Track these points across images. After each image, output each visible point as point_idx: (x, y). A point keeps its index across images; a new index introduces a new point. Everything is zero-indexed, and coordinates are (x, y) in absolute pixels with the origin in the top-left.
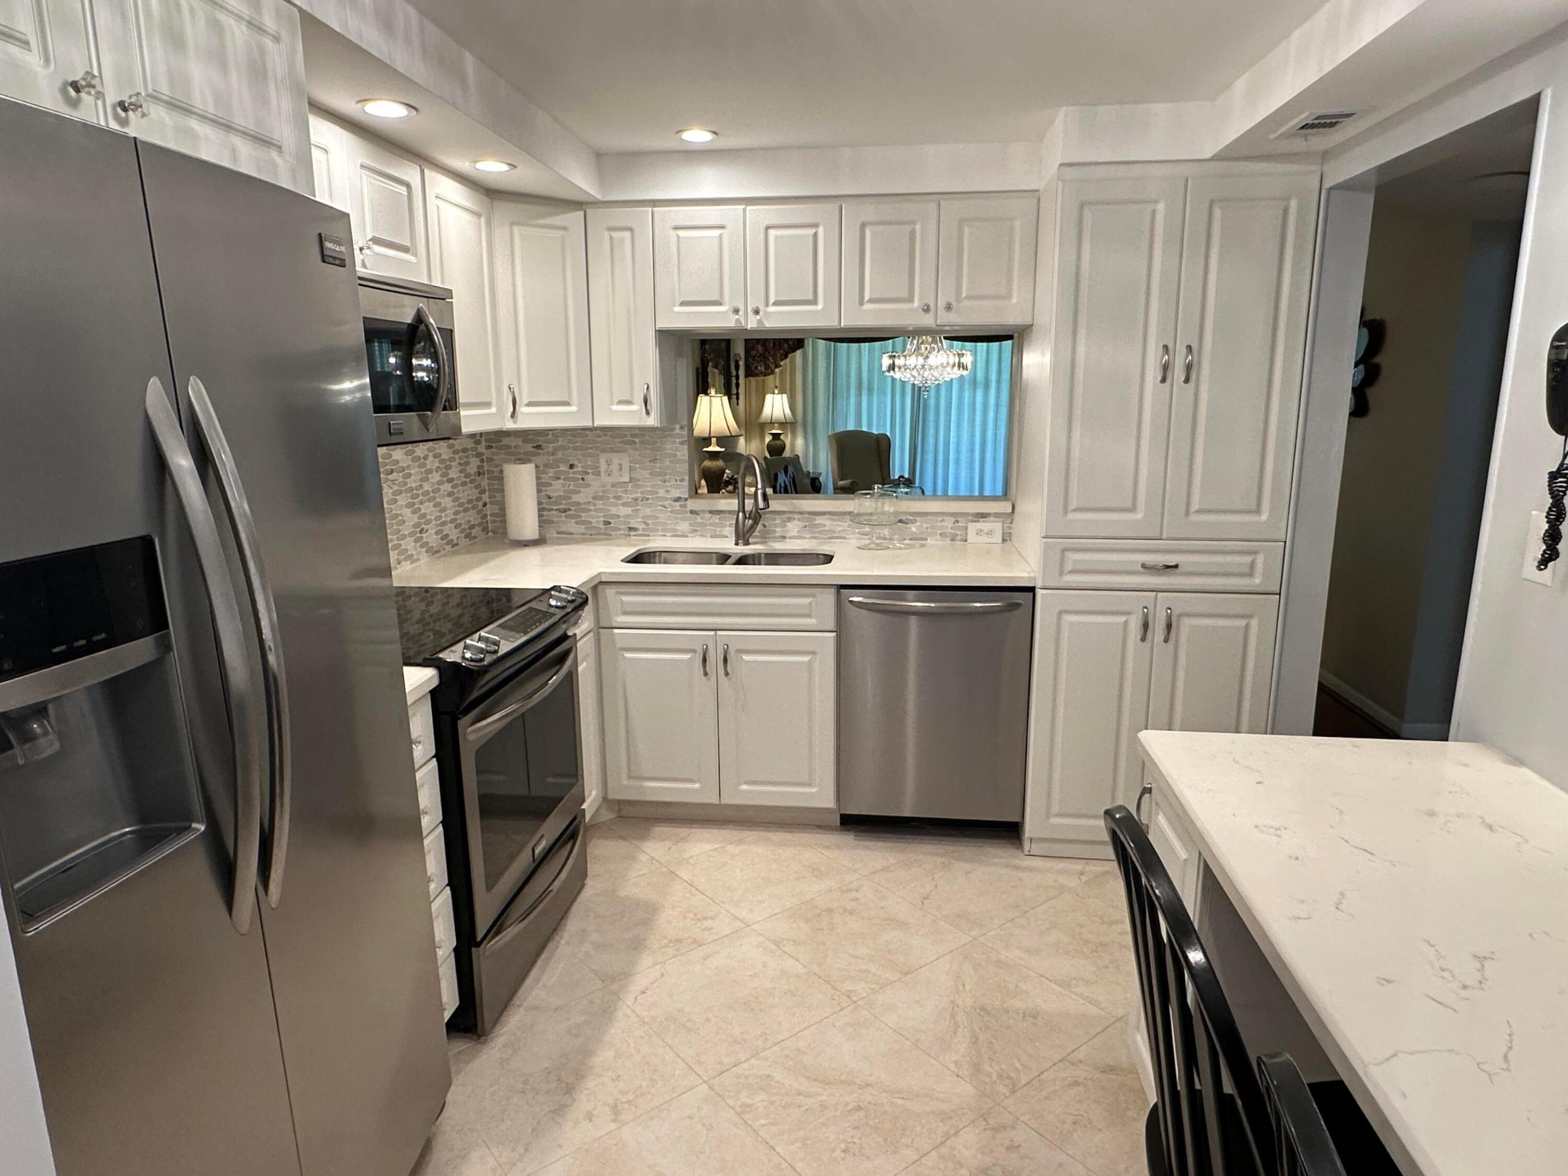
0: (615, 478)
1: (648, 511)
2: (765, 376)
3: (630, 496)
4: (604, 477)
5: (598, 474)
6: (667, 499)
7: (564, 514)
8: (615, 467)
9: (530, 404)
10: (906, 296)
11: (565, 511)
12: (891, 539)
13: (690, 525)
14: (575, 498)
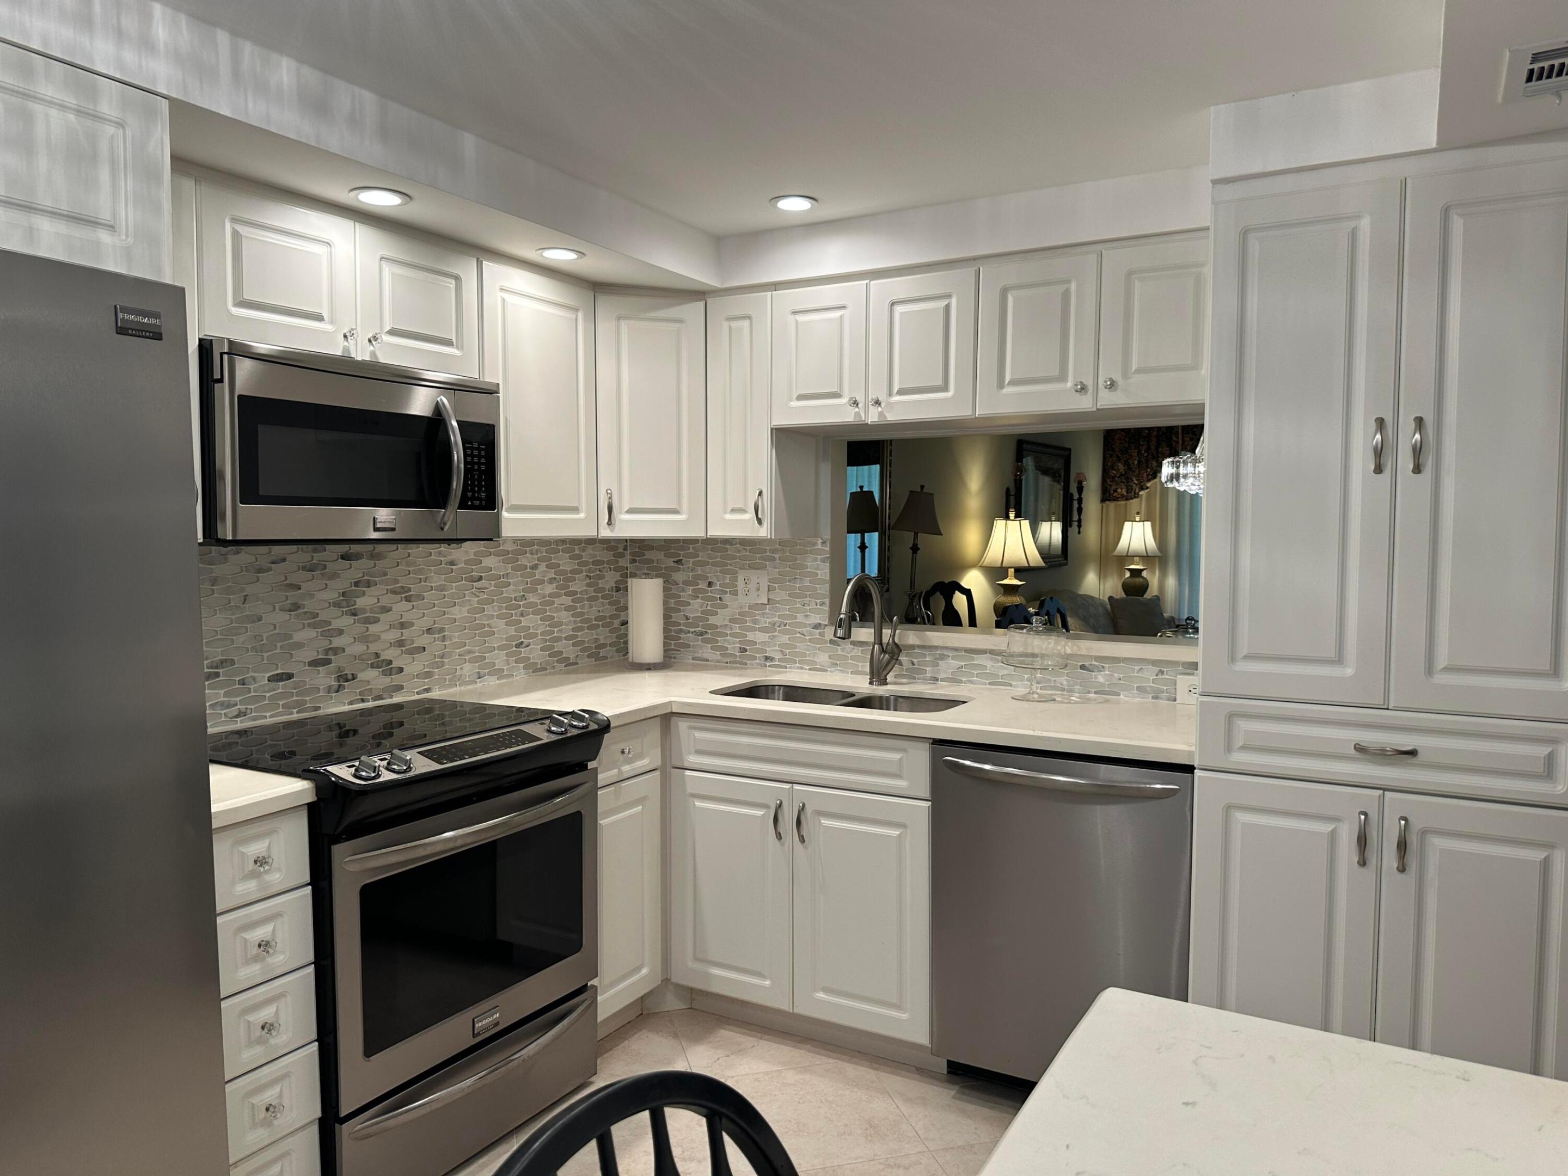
0: (753, 599)
1: (785, 639)
2: (1127, 499)
3: (768, 620)
4: (741, 598)
5: (735, 593)
6: (805, 625)
7: (700, 638)
8: (752, 586)
9: (631, 511)
10: (1057, 373)
11: (701, 634)
12: (1071, 691)
13: (830, 657)
14: (713, 620)
